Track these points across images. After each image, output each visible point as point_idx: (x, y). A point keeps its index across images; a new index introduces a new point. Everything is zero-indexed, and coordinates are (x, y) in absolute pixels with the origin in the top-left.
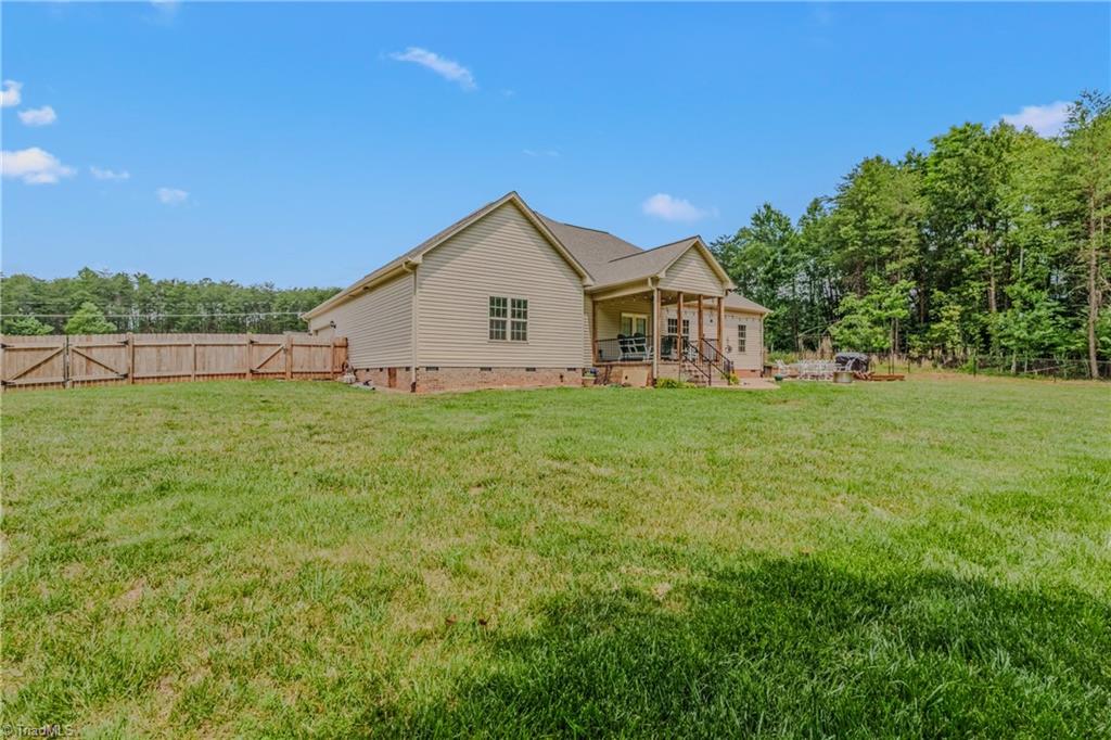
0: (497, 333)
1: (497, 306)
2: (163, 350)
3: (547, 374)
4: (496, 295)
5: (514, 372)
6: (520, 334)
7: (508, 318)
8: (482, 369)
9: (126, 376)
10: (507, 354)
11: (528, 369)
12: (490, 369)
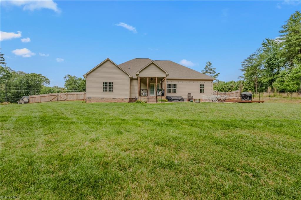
0: (105, 90)
1: (105, 84)
2: (72, 95)
3: (119, 99)
4: (105, 82)
5: (110, 99)
6: (111, 90)
7: (108, 86)
8: (101, 98)
9: (66, 100)
10: (108, 95)
11: (113, 98)
12: (103, 98)
